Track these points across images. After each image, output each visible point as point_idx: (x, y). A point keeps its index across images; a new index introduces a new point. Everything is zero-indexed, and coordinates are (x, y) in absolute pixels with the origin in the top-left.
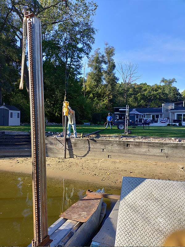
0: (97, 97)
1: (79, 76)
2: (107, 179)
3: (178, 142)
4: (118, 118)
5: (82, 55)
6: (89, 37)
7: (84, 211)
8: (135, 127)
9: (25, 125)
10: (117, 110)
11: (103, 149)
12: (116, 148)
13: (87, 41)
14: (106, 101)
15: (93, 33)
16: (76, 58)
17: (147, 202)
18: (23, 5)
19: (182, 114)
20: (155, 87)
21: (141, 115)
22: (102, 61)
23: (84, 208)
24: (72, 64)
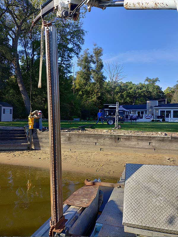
0: (86, 94)
1: (69, 75)
2: (101, 170)
3: (165, 136)
4: (108, 114)
5: (72, 54)
6: (79, 38)
7: (85, 198)
8: (123, 123)
9: (17, 121)
10: (107, 107)
11: (96, 143)
12: (108, 141)
13: (77, 42)
14: (94, 98)
15: (82, 34)
16: (67, 57)
17: (149, 184)
18: (17, 6)
19: (165, 111)
20: (140, 86)
21: (127, 111)
22: (91, 61)
23: (85, 196)
24: (62, 63)
